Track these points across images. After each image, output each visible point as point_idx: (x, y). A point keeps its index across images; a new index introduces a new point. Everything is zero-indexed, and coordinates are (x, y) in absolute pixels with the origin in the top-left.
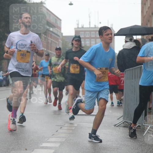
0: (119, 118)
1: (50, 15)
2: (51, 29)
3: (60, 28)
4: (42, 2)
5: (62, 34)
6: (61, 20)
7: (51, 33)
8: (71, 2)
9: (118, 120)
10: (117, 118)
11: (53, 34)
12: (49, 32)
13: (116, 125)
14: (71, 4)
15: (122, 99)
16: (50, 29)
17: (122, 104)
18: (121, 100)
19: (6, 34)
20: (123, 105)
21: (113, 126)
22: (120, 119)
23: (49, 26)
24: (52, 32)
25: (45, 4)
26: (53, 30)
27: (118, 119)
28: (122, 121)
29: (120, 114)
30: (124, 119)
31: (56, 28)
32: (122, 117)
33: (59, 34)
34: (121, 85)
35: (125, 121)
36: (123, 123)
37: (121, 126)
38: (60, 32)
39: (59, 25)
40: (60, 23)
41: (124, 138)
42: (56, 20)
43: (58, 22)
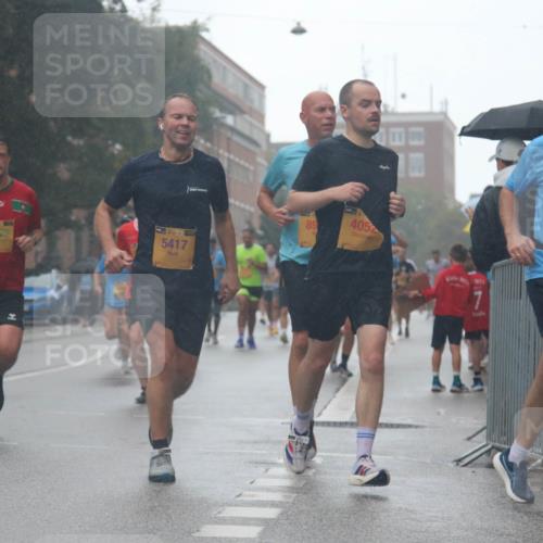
0: (470, 435)
1: (225, 68)
2: (230, 120)
3: (261, 117)
4: (195, 22)
5: (268, 136)
6: (262, 87)
7: (229, 134)
8: (299, 24)
9: (469, 443)
10: (466, 437)
11: (236, 138)
12: (223, 131)
13: (460, 460)
14: (299, 31)
15: (482, 369)
16: (224, 118)
17: (482, 384)
18: (478, 370)
19: (69, 138)
20: (485, 388)
21: (452, 465)
22: (474, 439)
23: (222, 109)
24: (233, 130)
25: (207, 30)
26: (235, 122)
27: (469, 439)
28: (484, 446)
29: (475, 421)
30: (489, 437)
31: (247, 117)
32: (484, 432)
33: (256, 136)
34: (474, 314)
35: (493, 447)
36: (486, 452)
37: (481, 465)
38: (262, 131)
39: (256, 105)
40: (262, 97)
41: (491, 507)
42: (246, 86)
43: (255, 96)
